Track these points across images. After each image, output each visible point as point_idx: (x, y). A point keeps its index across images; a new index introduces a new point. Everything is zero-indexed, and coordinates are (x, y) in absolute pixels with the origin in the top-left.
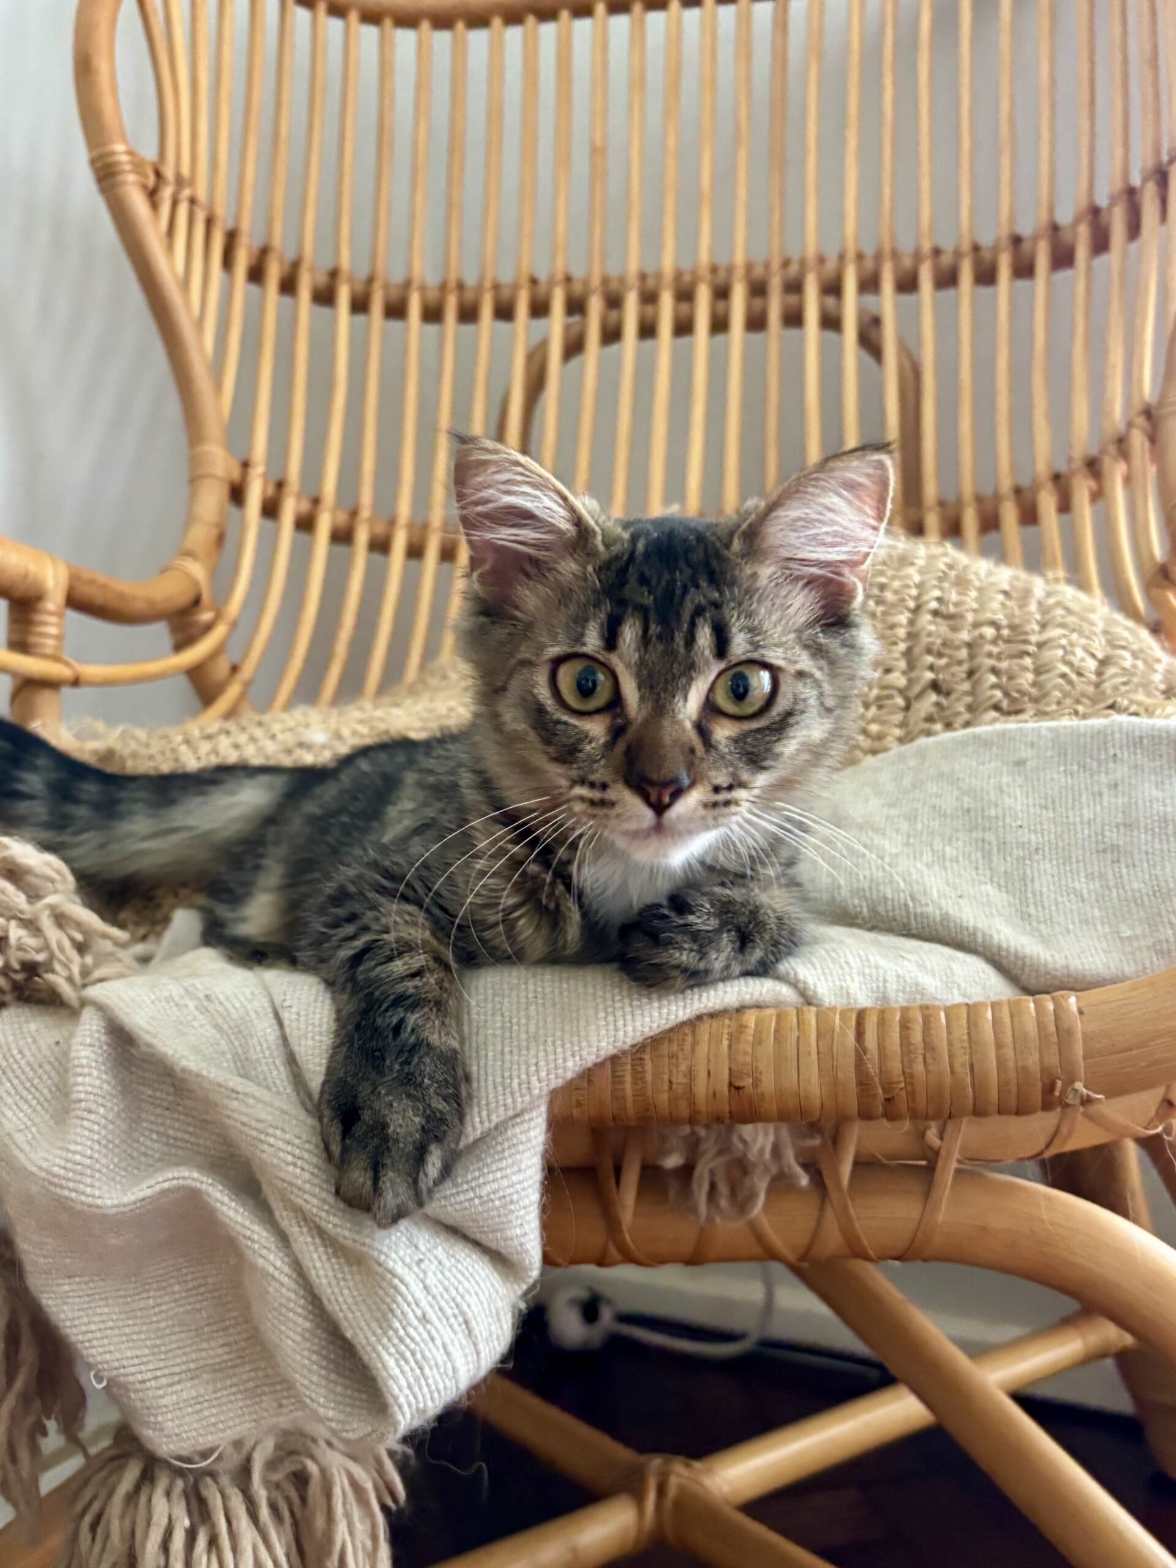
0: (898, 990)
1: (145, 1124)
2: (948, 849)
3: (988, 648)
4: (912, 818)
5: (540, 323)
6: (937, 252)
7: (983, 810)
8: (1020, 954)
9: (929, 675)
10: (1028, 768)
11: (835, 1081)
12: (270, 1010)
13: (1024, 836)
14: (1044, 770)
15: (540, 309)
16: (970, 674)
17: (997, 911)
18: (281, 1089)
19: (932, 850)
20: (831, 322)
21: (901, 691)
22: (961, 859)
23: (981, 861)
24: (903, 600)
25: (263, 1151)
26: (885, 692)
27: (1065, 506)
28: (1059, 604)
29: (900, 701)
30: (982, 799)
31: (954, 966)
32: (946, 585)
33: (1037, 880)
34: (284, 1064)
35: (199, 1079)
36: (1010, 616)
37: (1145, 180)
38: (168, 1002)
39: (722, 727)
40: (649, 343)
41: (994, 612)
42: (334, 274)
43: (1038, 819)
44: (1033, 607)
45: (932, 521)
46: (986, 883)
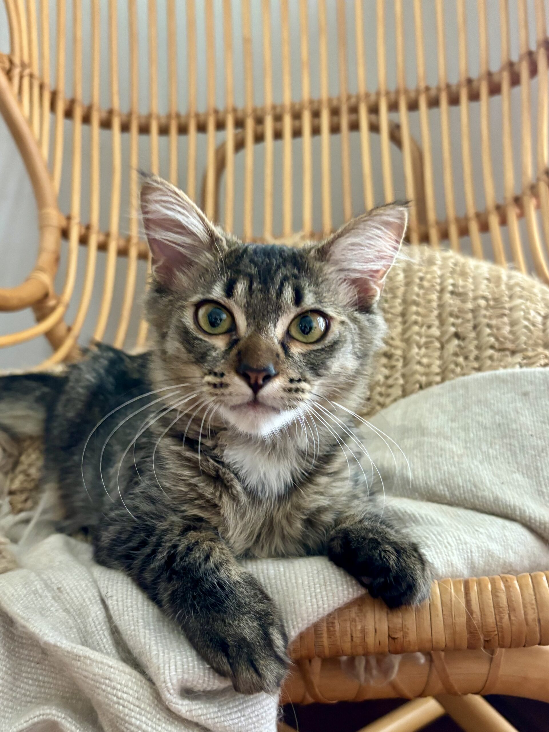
0: (479, 556)
1: (24, 675)
2: (490, 451)
3: (484, 312)
4: (466, 429)
5: (221, 134)
6: (427, 89)
7: (508, 425)
8: (542, 521)
9: (453, 329)
10: (531, 397)
11: (454, 633)
12: (98, 598)
13: (535, 441)
14: (540, 398)
15: (220, 126)
16: (475, 327)
17: (524, 491)
18: (109, 651)
19: (482, 452)
20: (374, 128)
21: (438, 339)
22: (499, 456)
23: (510, 458)
24: (433, 286)
25: (99, 694)
26: (429, 339)
27: (504, 222)
28: (517, 284)
29: (437, 344)
30: (507, 417)
31: (507, 533)
32: (455, 276)
33: (544, 470)
34: (110, 635)
35: (56, 649)
36: (493, 293)
37: (539, 46)
38: (35, 594)
39: (296, 347)
40: (279, 142)
41: (483, 291)
42: (111, 112)
43: (541, 431)
44: (503, 287)
45: (434, 234)
46: (515, 472)
